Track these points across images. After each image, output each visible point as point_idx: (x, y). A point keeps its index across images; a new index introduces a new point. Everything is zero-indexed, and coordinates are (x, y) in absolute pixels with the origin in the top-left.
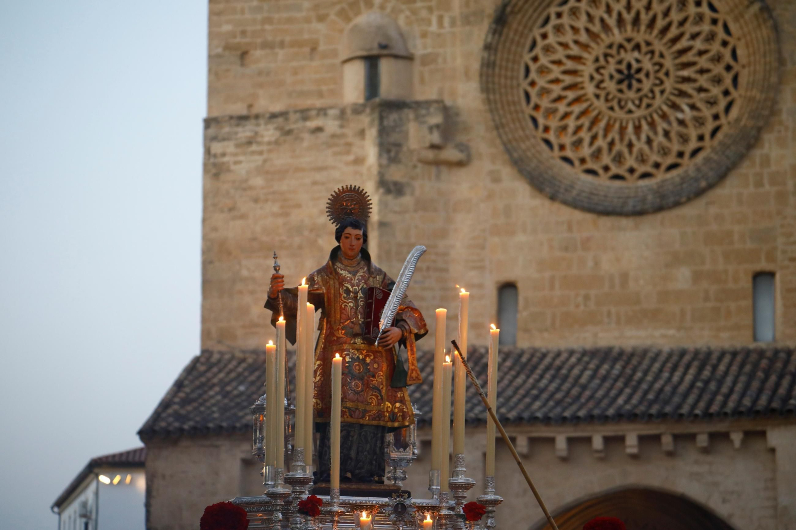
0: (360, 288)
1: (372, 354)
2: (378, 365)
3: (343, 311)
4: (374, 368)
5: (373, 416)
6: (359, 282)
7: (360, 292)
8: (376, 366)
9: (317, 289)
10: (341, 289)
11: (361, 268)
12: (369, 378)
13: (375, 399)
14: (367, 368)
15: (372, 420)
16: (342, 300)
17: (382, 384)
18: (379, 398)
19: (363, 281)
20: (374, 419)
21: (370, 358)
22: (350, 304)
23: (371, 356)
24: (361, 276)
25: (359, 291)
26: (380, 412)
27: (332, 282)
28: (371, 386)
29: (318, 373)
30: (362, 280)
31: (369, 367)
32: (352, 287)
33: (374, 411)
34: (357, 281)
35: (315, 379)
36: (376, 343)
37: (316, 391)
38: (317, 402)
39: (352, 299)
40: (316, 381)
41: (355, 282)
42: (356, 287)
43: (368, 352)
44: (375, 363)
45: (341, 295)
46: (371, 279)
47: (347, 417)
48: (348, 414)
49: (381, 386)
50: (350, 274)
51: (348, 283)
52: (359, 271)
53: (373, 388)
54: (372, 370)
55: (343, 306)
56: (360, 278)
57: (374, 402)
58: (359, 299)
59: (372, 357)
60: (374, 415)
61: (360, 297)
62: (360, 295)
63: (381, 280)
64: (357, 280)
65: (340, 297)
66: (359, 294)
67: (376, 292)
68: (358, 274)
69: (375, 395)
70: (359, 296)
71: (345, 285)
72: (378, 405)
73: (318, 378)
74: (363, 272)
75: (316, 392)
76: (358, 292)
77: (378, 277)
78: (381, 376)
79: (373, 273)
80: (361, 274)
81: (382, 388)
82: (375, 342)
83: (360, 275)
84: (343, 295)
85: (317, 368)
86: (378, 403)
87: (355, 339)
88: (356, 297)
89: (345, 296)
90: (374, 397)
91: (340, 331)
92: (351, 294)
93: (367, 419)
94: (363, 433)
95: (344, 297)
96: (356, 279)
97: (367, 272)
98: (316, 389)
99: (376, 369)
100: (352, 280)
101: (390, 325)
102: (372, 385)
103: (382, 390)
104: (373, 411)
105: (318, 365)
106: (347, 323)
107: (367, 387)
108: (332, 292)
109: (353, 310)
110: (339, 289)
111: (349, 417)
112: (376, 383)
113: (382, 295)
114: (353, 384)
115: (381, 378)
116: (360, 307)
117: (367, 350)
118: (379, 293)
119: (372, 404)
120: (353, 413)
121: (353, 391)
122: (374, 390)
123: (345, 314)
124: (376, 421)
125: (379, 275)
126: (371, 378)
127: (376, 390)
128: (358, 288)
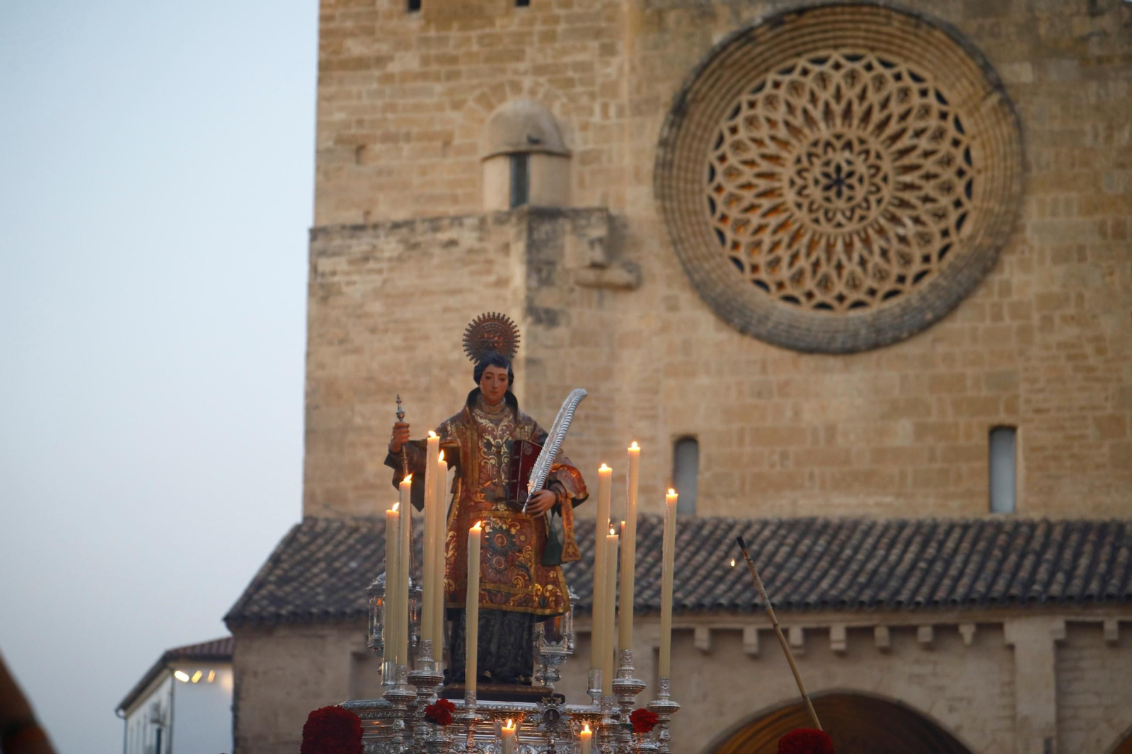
0: (504, 440)
1: (518, 524)
2: (526, 537)
3: (483, 470)
4: (521, 541)
5: (519, 601)
6: (503, 433)
7: (504, 445)
8: (522, 538)
9: (451, 442)
10: (480, 442)
11: (505, 416)
12: (514, 553)
13: (522, 579)
15: (518, 606)
16: (482, 456)
17: (530, 561)
18: (527, 578)
19: (508, 433)
20: (520, 605)
21: (515, 528)
22: (491, 461)
23: (517, 526)
24: (505, 426)
26: (527, 596)
27: (469, 433)
28: (517, 563)
29: (451, 547)
30: (506, 430)
31: (514, 540)
32: (494, 440)
34: (501, 433)
35: (447, 553)
36: (524, 510)
37: (449, 569)
38: (449, 582)
39: (494, 455)
40: (448, 557)
41: (498, 434)
42: (500, 440)
43: (514, 521)
44: (522, 534)
45: (480, 449)
46: (518, 430)
47: (487, 602)
48: (487, 599)
49: (529, 564)
50: (492, 423)
51: (489, 435)
52: (503, 420)
53: (519, 566)
54: (518, 543)
55: (483, 464)
56: (504, 428)
57: (521, 584)
58: (503, 455)
59: (518, 528)
60: (521, 599)
61: (505, 453)
62: (504, 449)
63: (530, 431)
64: (501, 430)
65: (479, 452)
66: (502, 448)
67: (523, 446)
68: (502, 424)
69: (521, 575)
70: (503, 450)
71: (486, 437)
72: (525, 587)
73: (450, 553)
74: (509, 422)
75: (448, 571)
76: (502, 446)
77: (526, 427)
78: (530, 551)
79: (520, 422)
80: (506, 424)
81: (531, 566)
82: (522, 509)
83: (504, 424)
84: (482, 450)
86: (525, 585)
87: (497, 505)
88: (498, 453)
89: (486, 450)
90: (520, 577)
91: (478, 495)
92: (493, 448)
93: (512, 604)
94: (506, 622)
95: (484, 452)
96: (499, 429)
97: (513, 421)
98: (448, 566)
99: (523, 542)
100: (494, 430)
101: (541, 487)
102: (518, 561)
103: (530, 569)
104: (519, 594)
105: (451, 536)
106: (487, 484)
107: (512, 565)
108: (470, 445)
109: (495, 469)
110: (478, 442)
111: (489, 602)
112: (523, 559)
113: (531, 450)
114: (495, 560)
115: (529, 554)
116: (504, 464)
117: (512, 519)
118: (528, 447)
119: (518, 586)
120: (494, 597)
121: (495, 569)
122: (521, 569)
123: (485, 473)
124: (523, 606)
125: (527, 425)
126: (517, 554)
127: (523, 569)
128: (502, 441)
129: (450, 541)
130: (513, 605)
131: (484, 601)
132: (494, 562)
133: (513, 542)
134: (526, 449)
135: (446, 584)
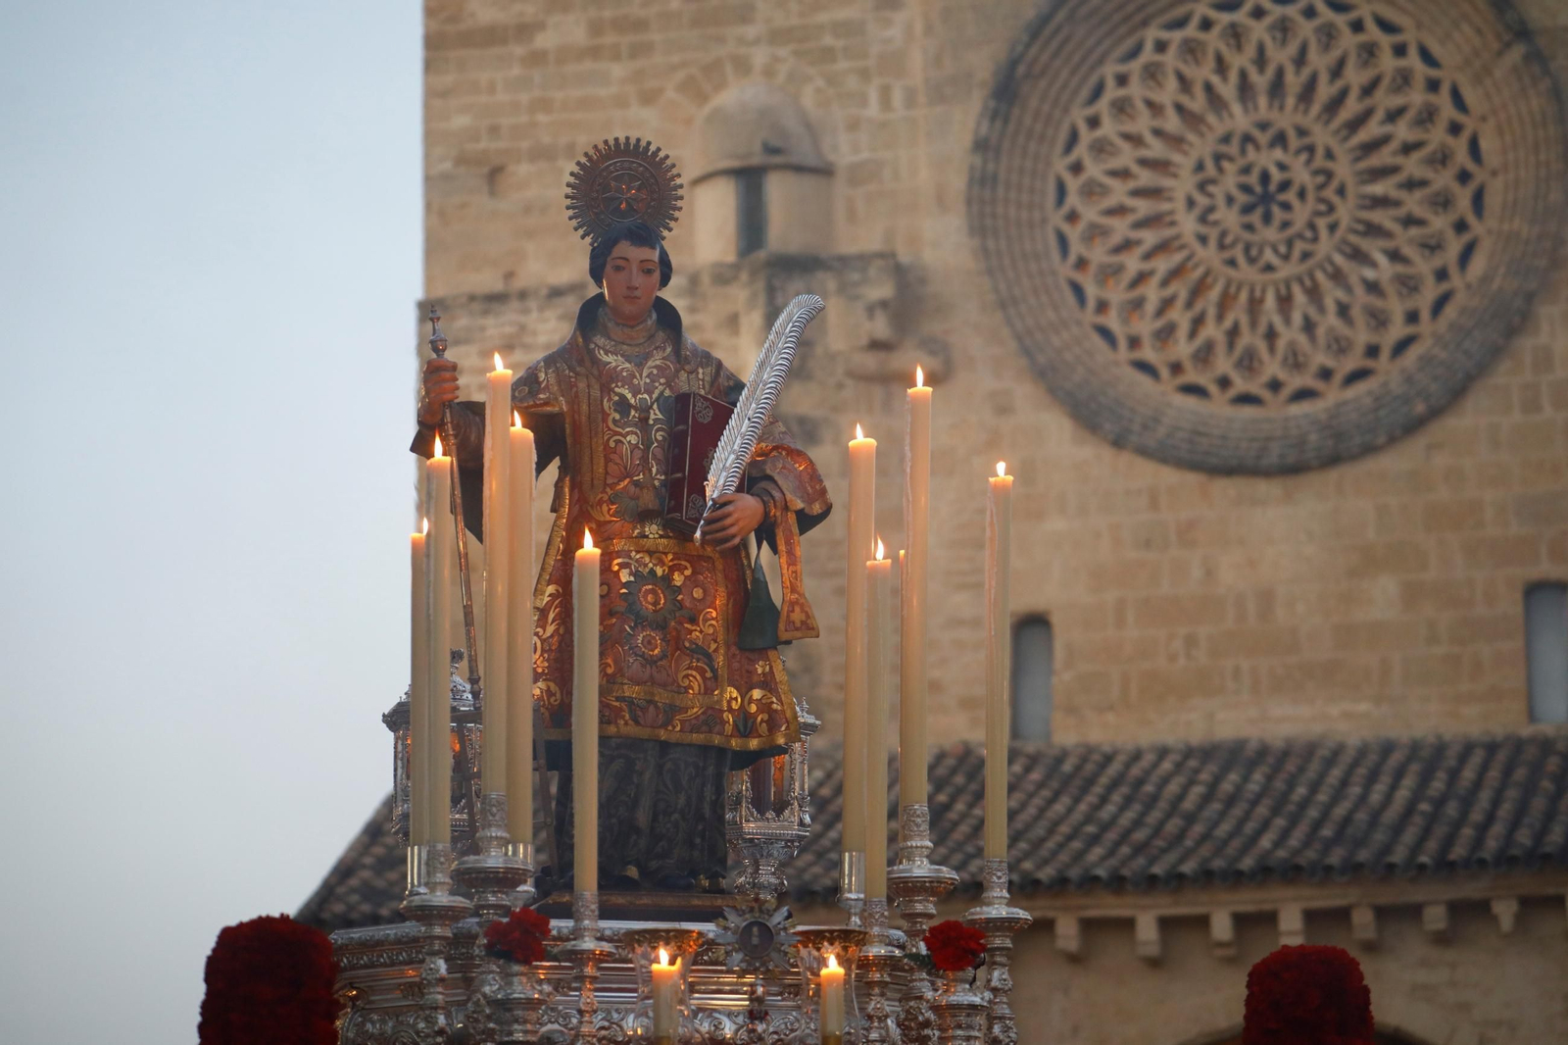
0: (654, 396)
1: (688, 565)
2: (705, 591)
3: (613, 456)
4: (694, 598)
5: (694, 722)
6: (653, 381)
7: (655, 406)
8: (698, 594)
9: (546, 403)
10: (605, 400)
11: (656, 348)
12: (681, 624)
13: (698, 677)
14: (675, 599)
15: (691, 731)
16: (609, 429)
17: (715, 641)
18: (709, 675)
19: (662, 380)
20: (696, 729)
21: (683, 574)
22: (628, 438)
23: (686, 568)
24: (656, 367)
25: (652, 404)
26: (710, 712)
27: (582, 385)
28: (687, 644)
29: (551, 616)
30: (659, 377)
31: (680, 597)
32: (635, 396)
33: (695, 710)
34: (648, 381)
35: (545, 630)
36: (698, 535)
37: (547, 660)
38: (549, 688)
39: (636, 425)
40: (544, 637)
41: (642, 383)
42: (646, 396)
43: (679, 559)
44: (696, 586)
45: (605, 416)
46: (683, 376)
47: (626, 724)
48: (627, 717)
49: (713, 646)
50: (630, 363)
51: (623, 386)
52: (652, 356)
53: (692, 651)
54: (687, 603)
55: (612, 444)
56: (655, 372)
57: (696, 688)
58: (654, 425)
59: (688, 572)
60: (697, 718)
61: (656, 421)
62: (656, 414)
63: (707, 378)
64: (648, 376)
65: (605, 420)
66: (652, 412)
67: (694, 409)
68: (650, 363)
69: (696, 669)
70: (652, 416)
71: (617, 390)
72: (705, 693)
73: (550, 629)
74: (663, 359)
75: (546, 664)
76: (651, 407)
77: (700, 371)
78: (713, 619)
79: (687, 360)
80: (658, 362)
81: (716, 650)
82: (694, 533)
83: (654, 364)
84: (611, 417)
86: (706, 688)
87: (643, 526)
88: (643, 421)
89: (617, 416)
90: (694, 673)
91: (605, 508)
92: (633, 413)
93: (678, 728)
94: (669, 765)
95: (614, 421)
96: (644, 374)
97: (673, 358)
98: (546, 655)
99: (699, 601)
100: (635, 377)
101: (733, 489)
102: (691, 642)
103: (714, 656)
104: (693, 708)
105: (550, 595)
106: (622, 485)
107: (678, 649)
108: (585, 408)
109: (638, 454)
110: (602, 401)
111: (630, 722)
112: (701, 637)
113: (711, 414)
114: (640, 638)
115: (711, 625)
116: (656, 444)
117: (674, 553)
118: (705, 409)
119: (691, 691)
120: (640, 713)
121: (640, 656)
122: (695, 656)
123: (617, 464)
124: (702, 733)
125: (702, 368)
126: (686, 625)
127: (700, 656)
128: (651, 398)
129: (550, 604)
130: (681, 731)
131: (622, 722)
132: (639, 641)
133: (678, 601)
134: (700, 412)
135: (542, 692)
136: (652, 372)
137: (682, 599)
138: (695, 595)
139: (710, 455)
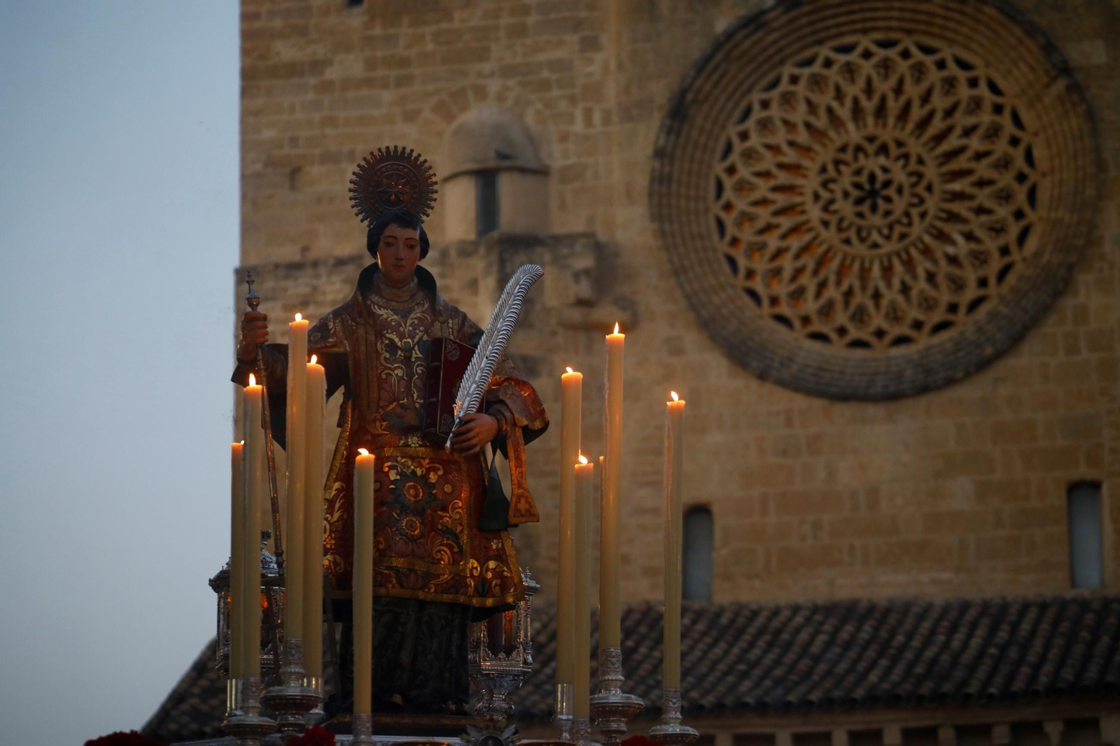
0: (416, 340)
1: (441, 467)
2: (453, 487)
3: (385, 385)
4: (445, 492)
5: (444, 585)
6: (414, 329)
7: (416, 348)
8: (448, 488)
9: (334, 345)
10: (379, 343)
11: (417, 304)
12: (435, 511)
13: (448, 552)
14: (431, 493)
15: (443, 592)
16: (382, 365)
17: (461, 524)
18: (456, 550)
19: (422, 328)
20: (446, 591)
21: (436, 474)
22: (396, 372)
23: (439, 469)
24: (417, 318)
25: (414, 346)
26: (457, 578)
27: (361, 332)
28: (440, 527)
29: (337, 505)
30: (418, 325)
31: (434, 492)
32: (401, 340)
33: (446, 576)
34: (411, 328)
35: (332, 517)
36: (448, 444)
37: (334, 539)
38: (335, 559)
39: (401, 362)
40: (332, 521)
41: (406, 330)
42: (409, 340)
43: (433, 463)
44: (447, 483)
45: (378, 355)
46: (437, 325)
47: (393, 586)
48: (394, 581)
49: (459, 528)
50: (397, 315)
51: (392, 333)
52: (414, 310)
53: (444, 532)
54: (440, 496)
55: (384, 376)
56: (416, 322)
57: (447, 560)
58: (415, 362)
59: (440, 473)
60: (447, 582)
61: (417, 359)
62: (416, 354)
63: (456, 327)
64: (411, 325)
65: (378, 358)
66: (414, 352)
67: (445, 350)
68: (412, 316)
69: (447, 545)
70: (414, 355)
71: (387, 335)
72: (453, 564)
73: (337, 515)
74: (422, 312)
75: (333, 542)
76: (413, 348)
77: (450, 321)
78: (459, 508)
79: (440, 314)
80: (418, 315)
81: (462, 531)
82: (446, 443)
83: (415, 316)
84: (383, 356)
85: (335, 495)
86: (454, 560)
87: (407, 438)
88: (407, 359)
89: (388, 355)
90: (445, 549)
91: (378, 424)
92: (399, 352)
93: (433, 590)
94: (425, 618)
95: (385, 359)
96: (408, 324)
97: (430, 312)
98: (333, 535)
99: (449, 494)
100: (401, 325)
101: (474, 410)
102: (442, 525)
103: (460, 535)
104: (444, 575)
105: (336, 490)
106: (391, 407)
107: (433, 530)
108: (363, 348)
109: (403, 383)
110: (376, 344)
111: (396, 585)
112: (450, 521)
113: (458, 354)
114: (404, 522)
115: (458, 512)
116: (416, 377)
117: (430, 459)
118: (454, 350)
119: (442, 562)
120: (404, 579)
121: (405, 536)
122: (446, 536)
123: (387, 391)
124: (451, 594)
125: (452, 319)
126: (439, 513)
127: (450, 536)
128: (413, 341)
129: (336, 496)
130: (434, 592)
131: (390, 586)
132: (404, 525)
133: (433, 494)
134: (450, 352)
135: (330, 563)
136: (414, 322)
137: (436, 493)
138: (446, 490)
139: (458, 385)
